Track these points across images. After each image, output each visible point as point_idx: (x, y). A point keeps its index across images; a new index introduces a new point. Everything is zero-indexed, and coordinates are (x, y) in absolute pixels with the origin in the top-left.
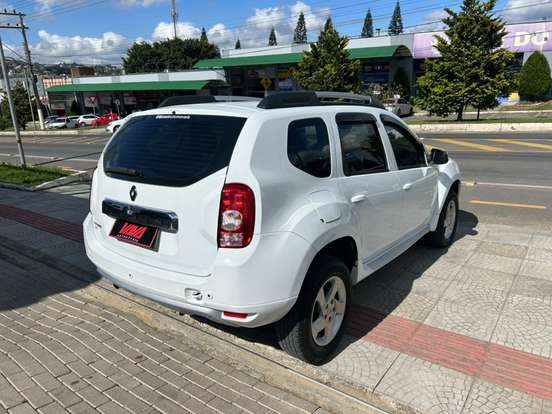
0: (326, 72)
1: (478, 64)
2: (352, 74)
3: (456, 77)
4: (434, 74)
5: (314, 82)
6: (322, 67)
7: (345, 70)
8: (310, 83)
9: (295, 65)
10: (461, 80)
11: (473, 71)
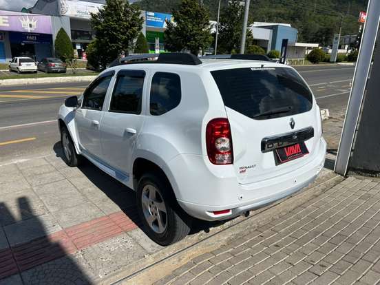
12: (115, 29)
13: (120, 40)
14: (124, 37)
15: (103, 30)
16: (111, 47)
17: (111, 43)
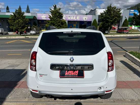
0: (19, 21)
1: (59, 22)
2: (27, 22)
3: (55, 25)
4: (50, 24)
5: (16, 24)
6: (18, 20)
7: (25, 21)
8: (14, 24)
9: (8, 18)
10: (56, 26)
11: (59, 24)
12: (108, 18)
13: (109, 22)
14: (112, 21)
15: (104, 19)
16: (106, 25)
17: (106, 23)
